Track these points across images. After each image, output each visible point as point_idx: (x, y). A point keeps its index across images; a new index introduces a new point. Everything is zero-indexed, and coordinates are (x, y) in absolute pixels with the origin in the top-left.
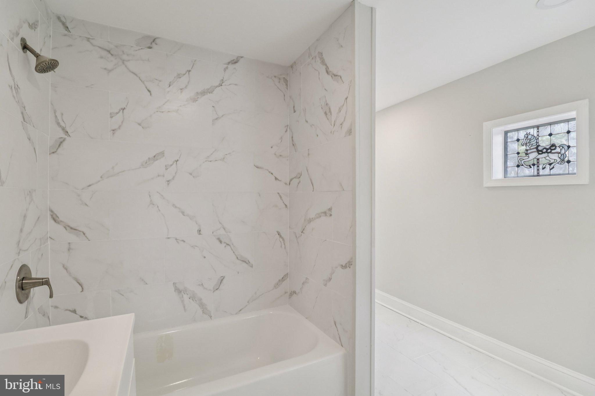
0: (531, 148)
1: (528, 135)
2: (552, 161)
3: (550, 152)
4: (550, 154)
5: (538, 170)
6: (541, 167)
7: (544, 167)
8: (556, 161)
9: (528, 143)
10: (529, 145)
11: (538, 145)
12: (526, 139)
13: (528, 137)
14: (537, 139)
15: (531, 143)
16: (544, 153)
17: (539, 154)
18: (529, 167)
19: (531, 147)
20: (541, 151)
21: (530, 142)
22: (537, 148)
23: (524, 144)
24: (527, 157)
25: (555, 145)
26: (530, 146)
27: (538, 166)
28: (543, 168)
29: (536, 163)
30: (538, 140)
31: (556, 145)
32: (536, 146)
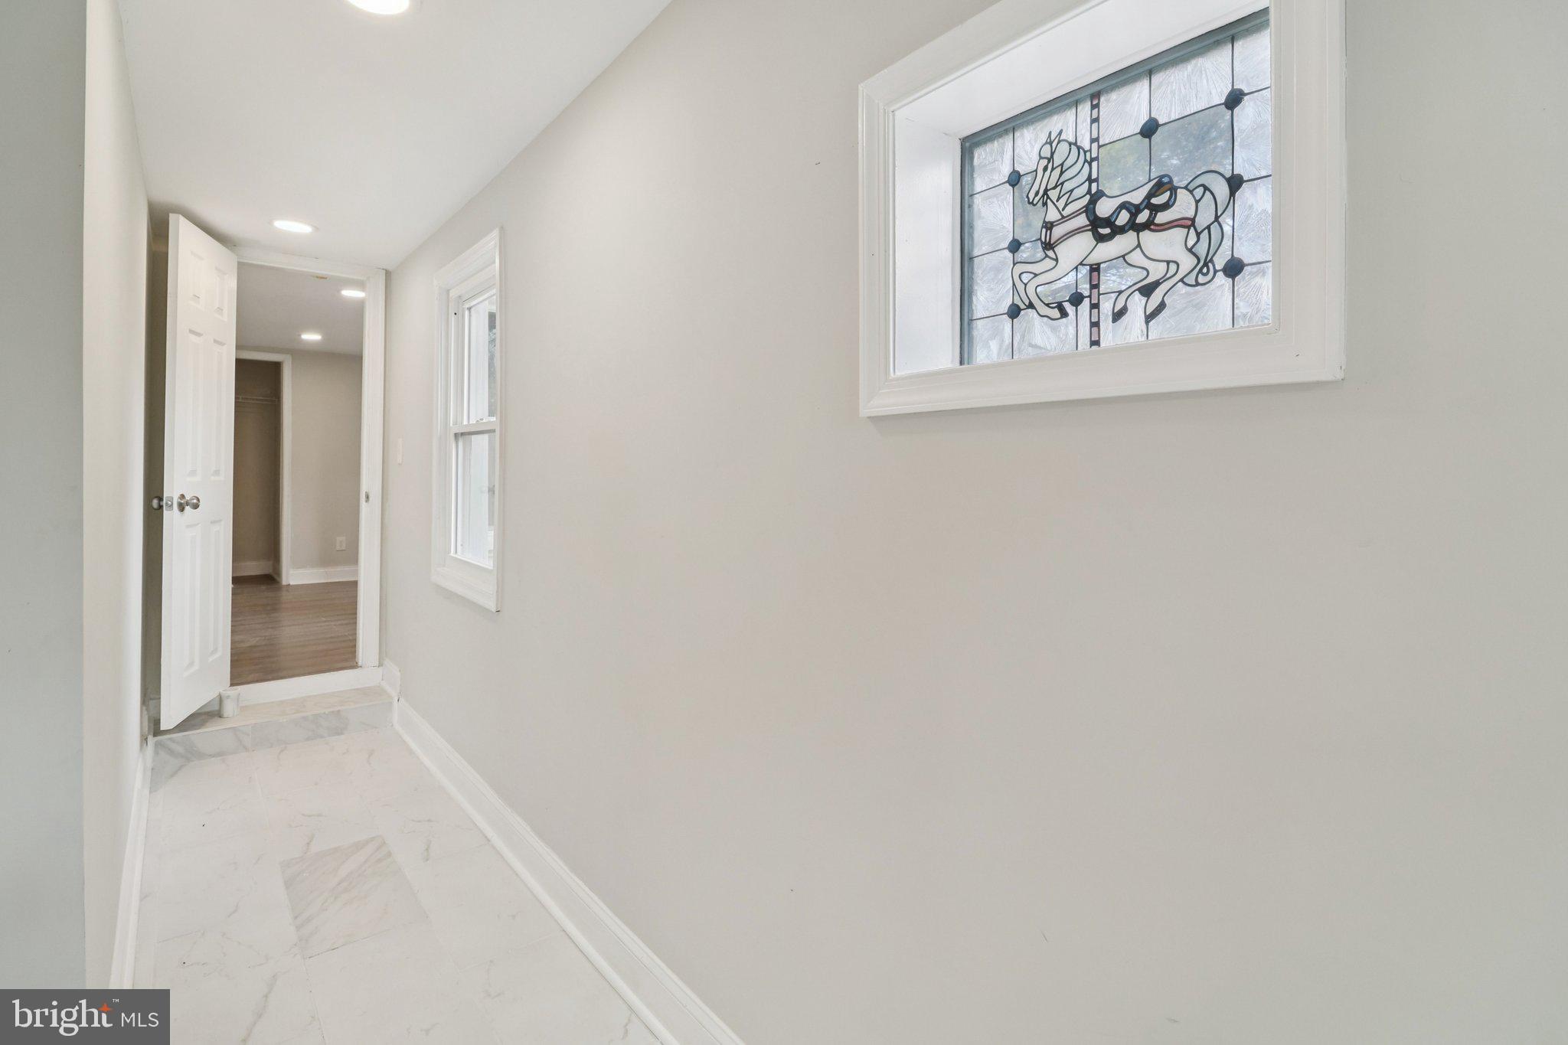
0: (1067, 212)
1: (1054, 145)
2: (1157, 271)
3: (1148, 225)
4: (1146, 235)
5: (1095, 325)
6: (1107, 307)
7: (1119, 306)
8: (1173, 267)
9: (1054, 188)
10: (1058, 199)
11: (1094, 190)
12: (1045, 169)
13: (1052, 154)
14: (1092, 160)
15: (1068, 186)
16: (1122, 230)
17: (1100, 239)
18: (1056, 313)
19: (1066, 205)
20: (1108, 222)
21: (1062, 184)
22: (1089, 209)
23: (1037, 193)
24: (1048, 263)
25: (1171, 181)
26: (1061, 204)
27: (1095, 306)
28: (1118, 315)
29: (1084, 288)
30: (1094, 164)
31: (1176, 183)
32: (1088, 197)
